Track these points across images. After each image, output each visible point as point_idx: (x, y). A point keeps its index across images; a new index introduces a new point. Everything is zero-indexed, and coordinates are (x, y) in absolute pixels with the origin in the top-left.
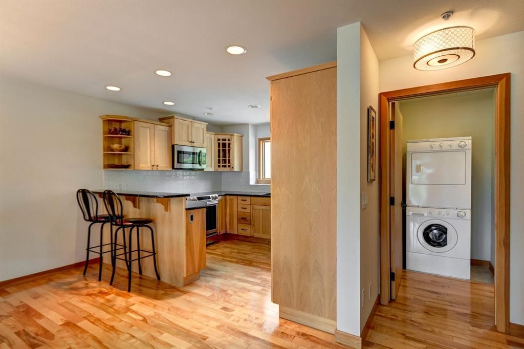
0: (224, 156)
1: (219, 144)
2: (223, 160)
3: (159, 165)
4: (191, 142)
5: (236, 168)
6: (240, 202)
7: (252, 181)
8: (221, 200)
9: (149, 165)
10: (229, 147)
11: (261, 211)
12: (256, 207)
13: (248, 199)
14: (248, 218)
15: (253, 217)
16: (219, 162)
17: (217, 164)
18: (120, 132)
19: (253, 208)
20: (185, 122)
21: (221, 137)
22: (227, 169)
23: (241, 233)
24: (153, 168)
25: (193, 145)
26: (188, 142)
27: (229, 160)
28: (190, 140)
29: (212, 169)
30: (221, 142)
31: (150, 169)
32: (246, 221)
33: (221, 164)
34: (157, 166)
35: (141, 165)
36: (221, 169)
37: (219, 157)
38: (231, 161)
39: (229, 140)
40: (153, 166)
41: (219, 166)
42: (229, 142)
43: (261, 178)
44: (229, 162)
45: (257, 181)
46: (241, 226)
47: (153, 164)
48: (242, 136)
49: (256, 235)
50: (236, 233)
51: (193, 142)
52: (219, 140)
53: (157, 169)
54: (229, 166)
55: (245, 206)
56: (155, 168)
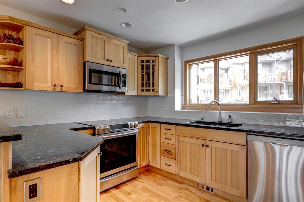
0: (149, 79)
1: (143, 66)
2: (146, 83)
3: (65, 86)
4: (108, 60)
5: (161, 92)
6: (163, 131)
7: (178, 107)
8: (143, 128)
9: (50, 84)
10: (153, 69)
11: (189, 145)
12: (182, 139)
13: (173, 127)
14: (173, 152)
15: (178, 151)
16: (143, 86)
17: (141, 88)
18: (5, 39)
19: (178, 140)
20: (100, 36)
21: (145, 59)
22: (151, 93)
23: (165, 168)
24: (54, 89)
25: (111, 64)
26: (104, 61)
27: (153, 84)
28: (107, 58)
29: (135, 93)
30: (145, 64)
31: (50, 89)
32: (171, 154)
33: (145, 88)
34: (62, 86)
35: (35, 84)
36: (145, 93)
37: (143, 80)
38: (156, 85)
39: (153, 62)
40: (55, 86)
41: (143, 90)
42: (153, 64)
43: (188, 104)
44: (153, 86)
45: (184, 107)
46: (165, 160)
47: (54, 84)
48: (167, 59)
49: (183, 174)
50: (159, 168)
51: (111, 61)
52: (142, 62)
53: (62, 89)
54: (153, 90)
55: (169, 137)
56: (58, 89)
